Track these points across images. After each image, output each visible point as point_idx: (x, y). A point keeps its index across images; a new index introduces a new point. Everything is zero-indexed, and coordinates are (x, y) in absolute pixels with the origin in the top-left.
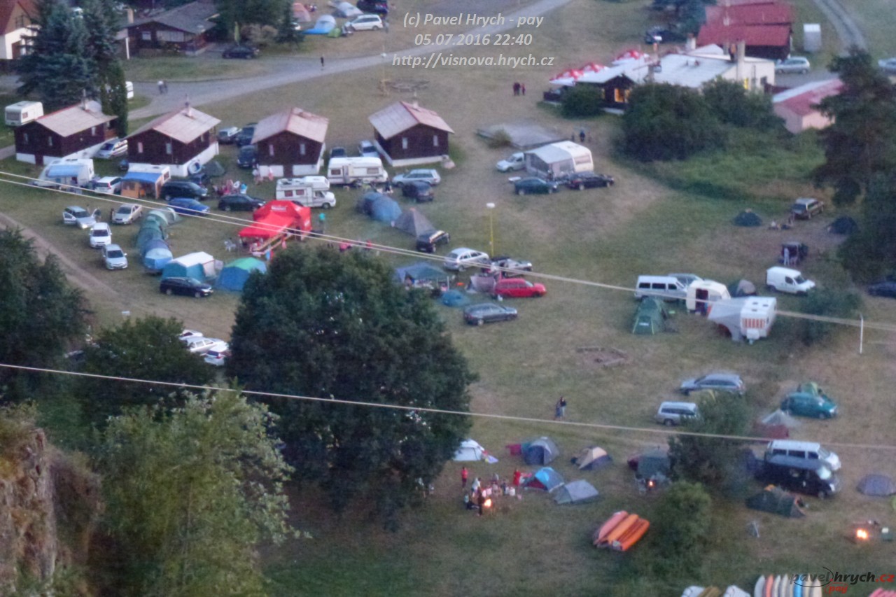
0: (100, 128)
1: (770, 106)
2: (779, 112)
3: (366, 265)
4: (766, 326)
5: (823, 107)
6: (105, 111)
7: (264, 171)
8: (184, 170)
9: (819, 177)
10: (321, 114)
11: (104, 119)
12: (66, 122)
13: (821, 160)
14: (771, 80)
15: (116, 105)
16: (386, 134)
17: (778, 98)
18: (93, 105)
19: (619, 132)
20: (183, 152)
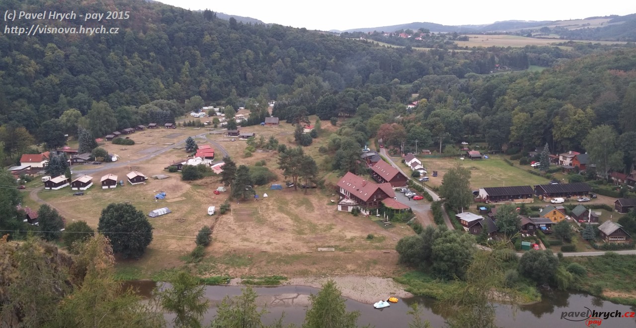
0: (65, 181)
1: (211, 169)
2: (213, 169)
3: (128, 206)
4: (213, 212)
5: (222, 167)
6: (66, 177)
7: (104, 187)
8: (85, 189)
9: (221, 181)
10: (115, 175)
11: (66, 179)
12: (57, 180)
13: (221, 178)
14: (211, 163)
15: (69, 176)
16: (131, 178)
17: (212, 167)
18: (64, 176)
19: (181, 175)
20: (85, 185)
